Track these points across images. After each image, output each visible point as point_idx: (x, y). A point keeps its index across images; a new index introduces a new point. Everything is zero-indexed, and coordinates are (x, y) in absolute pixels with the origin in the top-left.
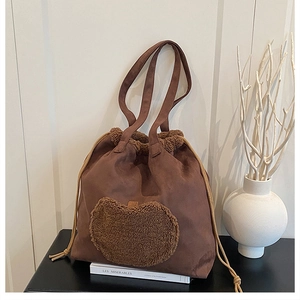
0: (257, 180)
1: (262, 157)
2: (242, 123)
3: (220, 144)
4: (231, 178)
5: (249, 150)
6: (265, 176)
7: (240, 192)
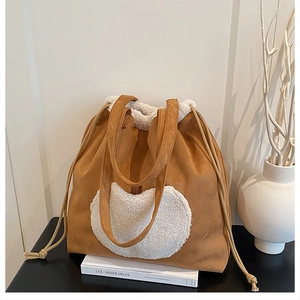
0: (281, 166)
1: (287, 137)
2: (265, 95)
3: (237, 121)
4: (248, 160)
5: (272, 129)
6: (290, 160)
7: (259, 179)
